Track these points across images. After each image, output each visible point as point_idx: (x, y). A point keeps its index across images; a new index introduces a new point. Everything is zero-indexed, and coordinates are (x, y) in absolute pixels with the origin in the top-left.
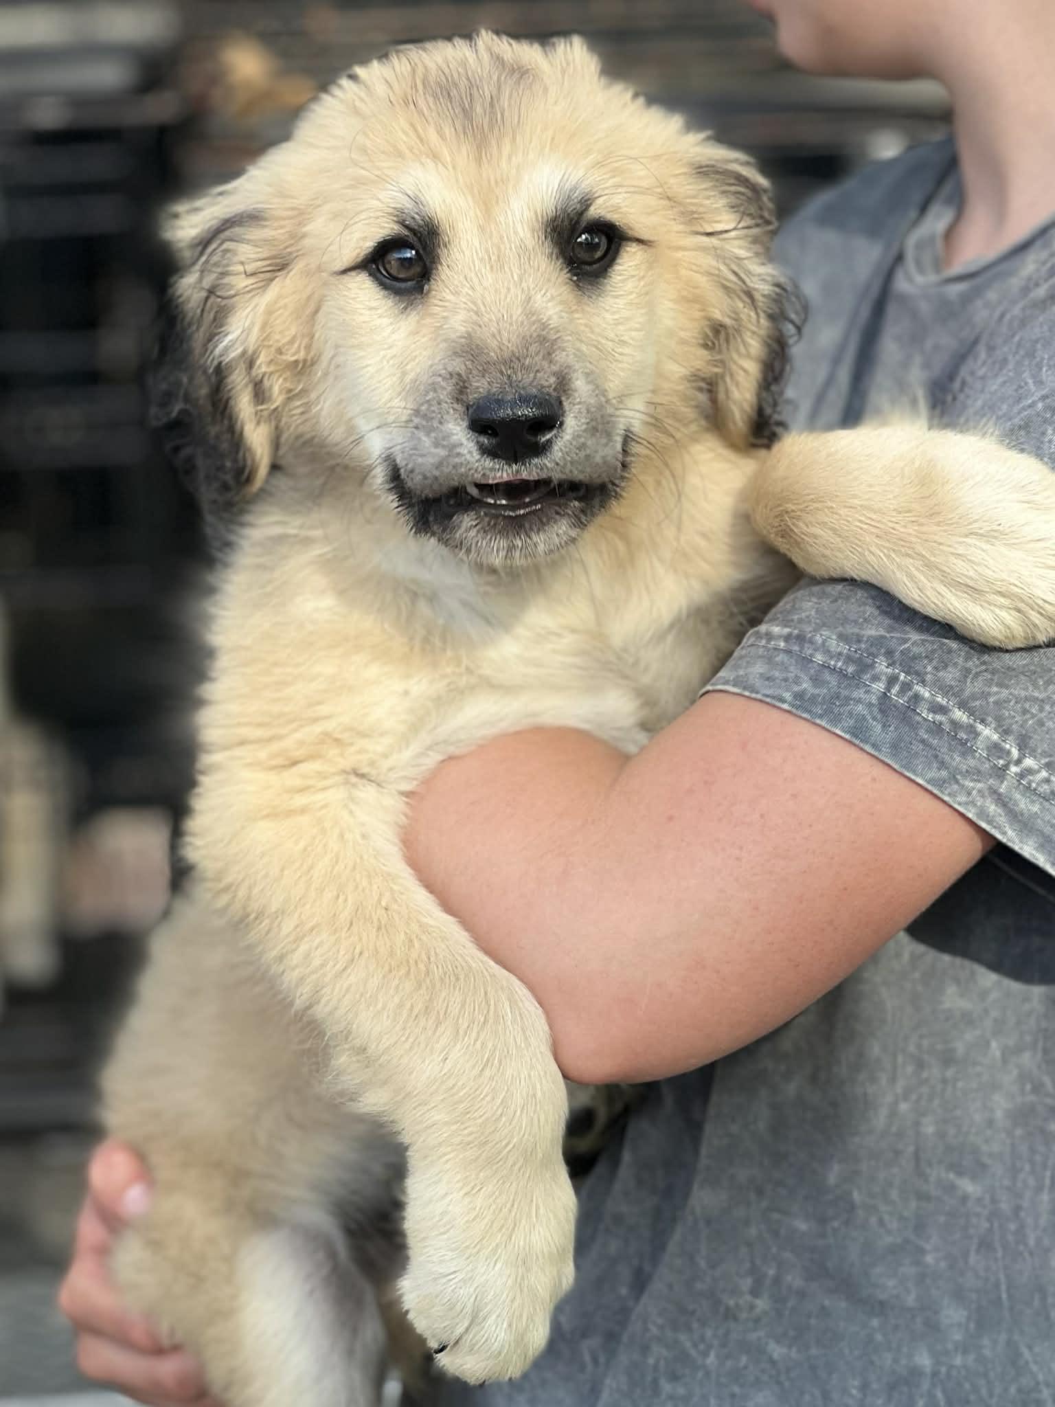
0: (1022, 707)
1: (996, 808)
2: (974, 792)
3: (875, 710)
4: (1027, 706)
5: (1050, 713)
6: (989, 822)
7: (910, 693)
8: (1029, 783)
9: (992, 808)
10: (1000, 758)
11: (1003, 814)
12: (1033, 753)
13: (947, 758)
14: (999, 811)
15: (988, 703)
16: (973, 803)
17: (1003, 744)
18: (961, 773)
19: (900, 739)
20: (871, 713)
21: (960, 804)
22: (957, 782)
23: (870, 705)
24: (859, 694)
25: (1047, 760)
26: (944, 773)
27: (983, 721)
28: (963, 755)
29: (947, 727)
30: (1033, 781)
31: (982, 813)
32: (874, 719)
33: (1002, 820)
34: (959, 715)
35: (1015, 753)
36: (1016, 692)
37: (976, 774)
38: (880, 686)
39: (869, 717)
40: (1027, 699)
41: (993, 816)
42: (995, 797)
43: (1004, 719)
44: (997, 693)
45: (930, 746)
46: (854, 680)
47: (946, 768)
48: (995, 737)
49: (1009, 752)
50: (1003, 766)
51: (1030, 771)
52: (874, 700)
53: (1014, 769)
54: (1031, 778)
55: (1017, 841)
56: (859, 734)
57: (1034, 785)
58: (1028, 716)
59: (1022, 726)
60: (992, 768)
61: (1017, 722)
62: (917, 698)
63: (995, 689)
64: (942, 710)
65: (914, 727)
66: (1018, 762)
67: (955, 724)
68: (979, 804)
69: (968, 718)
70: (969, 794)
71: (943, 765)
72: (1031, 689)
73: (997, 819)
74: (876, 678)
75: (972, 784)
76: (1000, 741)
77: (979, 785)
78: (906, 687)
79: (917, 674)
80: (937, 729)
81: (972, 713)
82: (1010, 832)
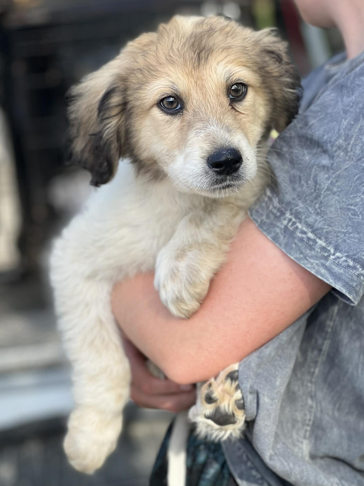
0: (337, 235)
1: (325, 271)
2: (314, 264)
3: (282, 231)
4: (339, 234)
5: (348, 237)
6: (322, 276)
7: (295, 226)
8: (339, 262)
9: (323, 271)
10: (326, 252)
11: (328, 273)
12: (341, 251)
13: (304, 251)
14: (326, 272)
15: (323, 232)
16: (314, 268)
17: (327, 247)
18: (309, 256)
19: (288, 243)
20: (281, 231)
21: (308, 268)
22: (307, 260)
23: (281, 229)
24: (279, 224)
25: (347, 254)
26: (302, 256)
27: (320, 238)
28: (311, 250)
29: (305, 240)
30: (340, 261)
31: (317, 272)
32: (281, 234)
33: (328, 275)
34: (311, 235)
35: (332, 251)
36: (335, 229)
37: (316, 257)
38: (285, 222)
39: (280, 234)
40: (339, 232)
41: (324, 274)
42: (324, 267)
43: (328, 239)
44: (327, 228)
45: (298, 246)
46: (278, 218)
47: (303, 254)
48: (324, 244)
49: (329, 251)
50: (327, 256)
51: (338, 258)
52: (283, 227)
53: (332, 257)
54: (339, 260)
55: (333, 283)
56: (275, 239)
57: (340, 263)
58: (339, 238)
59: (336, 242)
60: (322, 256)
61: (334, 240)
62: (297, 228)
63: (326, 227)
64: (305, 233)
65: (294, 238)
66: (334, 254)
67: (309, 239)
68: (316, 268)
69: (314, 237)
70: (312, 264)
71: (301, 253)
72: (340, 228)
73: (326, 275)
74: (285, 219)
75: (313, 261)
76: (326, 246)
77: (316, 262)
78: (294, 223)
79: (299, 219)
80: (301, 240)
81: (316, 235)
82: (331, 280)
